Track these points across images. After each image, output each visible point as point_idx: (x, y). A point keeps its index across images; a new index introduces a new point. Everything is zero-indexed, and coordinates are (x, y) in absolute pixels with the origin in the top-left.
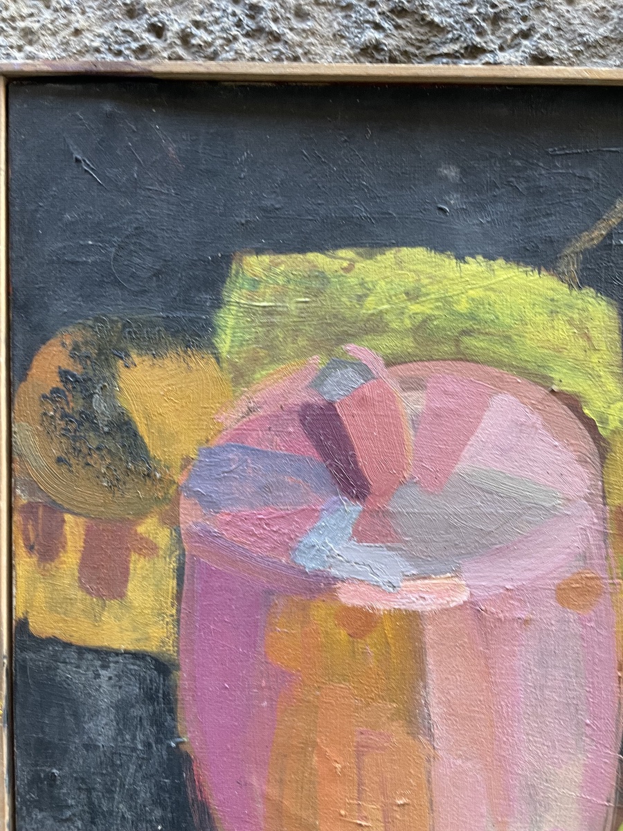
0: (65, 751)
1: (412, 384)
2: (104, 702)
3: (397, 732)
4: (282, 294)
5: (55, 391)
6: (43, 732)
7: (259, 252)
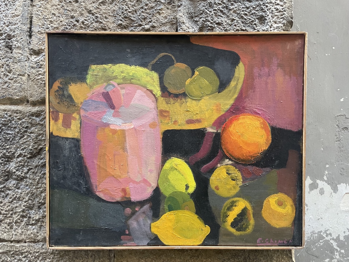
0: (60, 157)
1: (122, 88)
2: (67, 147)
3: (121, 151)
4: (98, 72)
5: (57, 90)
6: (56, 153)
7: (94, 65)
